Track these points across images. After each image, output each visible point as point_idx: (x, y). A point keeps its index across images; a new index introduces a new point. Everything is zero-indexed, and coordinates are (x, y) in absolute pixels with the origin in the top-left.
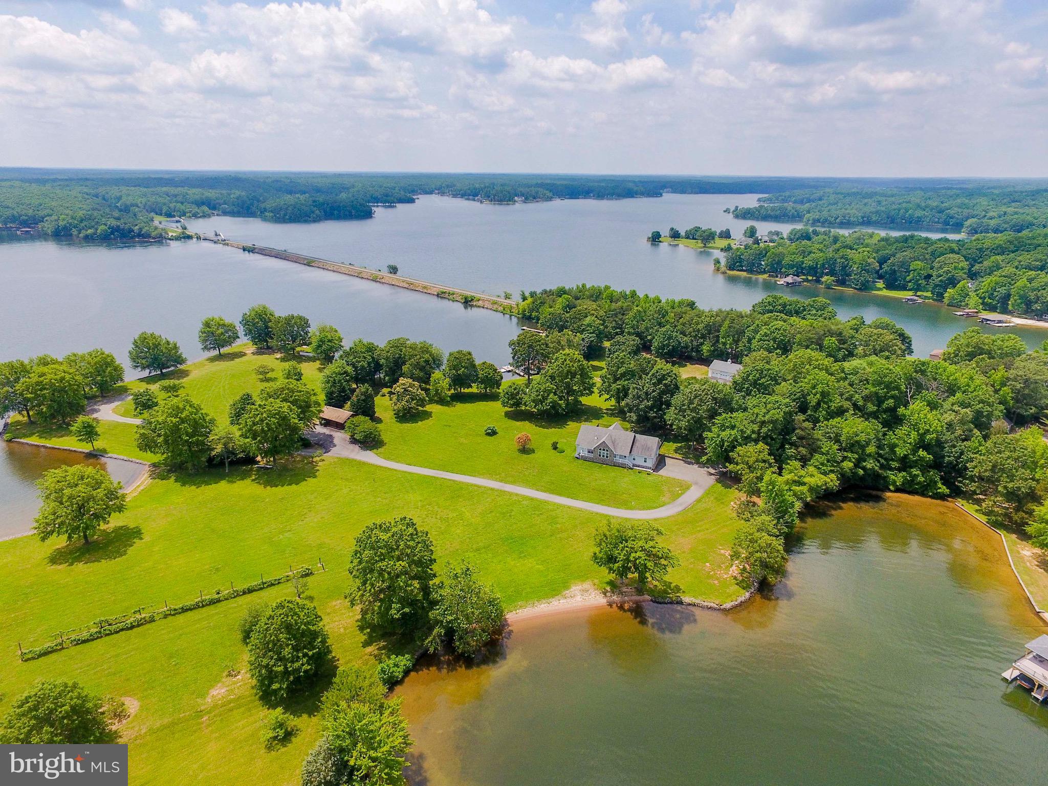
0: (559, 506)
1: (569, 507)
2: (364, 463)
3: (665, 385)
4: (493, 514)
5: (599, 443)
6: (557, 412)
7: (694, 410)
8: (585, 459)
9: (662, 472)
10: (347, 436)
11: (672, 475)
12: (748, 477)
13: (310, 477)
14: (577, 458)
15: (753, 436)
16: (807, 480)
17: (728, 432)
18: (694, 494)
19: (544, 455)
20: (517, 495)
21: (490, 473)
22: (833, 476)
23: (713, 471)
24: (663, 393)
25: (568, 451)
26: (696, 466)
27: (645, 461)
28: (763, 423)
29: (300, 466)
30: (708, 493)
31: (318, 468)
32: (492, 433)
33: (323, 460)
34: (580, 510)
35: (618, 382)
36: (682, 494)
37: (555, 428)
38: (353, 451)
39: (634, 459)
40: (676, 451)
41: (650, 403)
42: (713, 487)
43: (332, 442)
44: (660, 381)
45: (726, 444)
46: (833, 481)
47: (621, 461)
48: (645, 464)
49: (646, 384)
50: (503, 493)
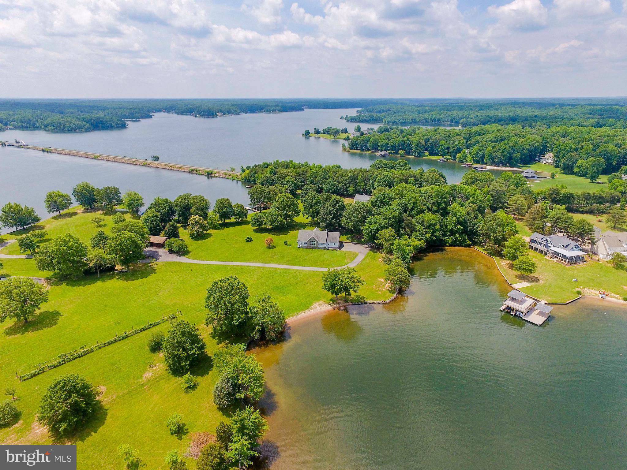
0: (297, 270)
1: (302, 270)
2: (182, 263)
3: (339, 206)
4: (263, 278)
5: (310, 238)
6: (283, 226)
7: (354, 217)
8: (303, 247)
9: (343, 249)
10: (166, 250)
11: (348, 250)
12: (386, 244)
13: (152, 273)
14: (299, 247)
15: (386, 225)
16: (412, 243)
17: (373, 225)
18: (360, 257)
19: (280, 248)
20: (273, 268)
21: (256, 260)
22: (422, 241)
23: (367, 246)
24: (337, 211)
25: (293, 245)
26: (359, 245)
27: (334, 245)
28: (390, 219)
29: (143, 268)
30: (367, 256)
31: (155, 268)
32: (250, 240)
33: (157, 264)
34: (308, 271)
35: (313, 208)
36: (355, 258)
37: (283, 235)
38: (173, 257)
39: (329, 244)
40: (347, 239)
41: (332, 216)
42: (369, 253)
43: (158, 254)
44: (336, 205)
45: (373, 231)
46: (423, 243)
47: (322, 246)
48: (334, 246)
49: (329, 206)
50: (265, 268)
